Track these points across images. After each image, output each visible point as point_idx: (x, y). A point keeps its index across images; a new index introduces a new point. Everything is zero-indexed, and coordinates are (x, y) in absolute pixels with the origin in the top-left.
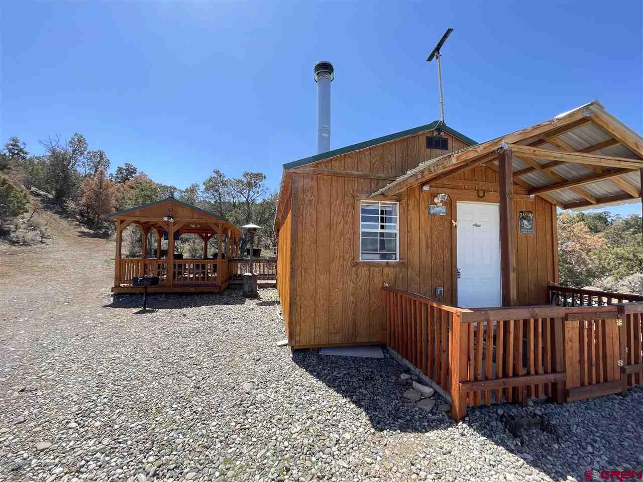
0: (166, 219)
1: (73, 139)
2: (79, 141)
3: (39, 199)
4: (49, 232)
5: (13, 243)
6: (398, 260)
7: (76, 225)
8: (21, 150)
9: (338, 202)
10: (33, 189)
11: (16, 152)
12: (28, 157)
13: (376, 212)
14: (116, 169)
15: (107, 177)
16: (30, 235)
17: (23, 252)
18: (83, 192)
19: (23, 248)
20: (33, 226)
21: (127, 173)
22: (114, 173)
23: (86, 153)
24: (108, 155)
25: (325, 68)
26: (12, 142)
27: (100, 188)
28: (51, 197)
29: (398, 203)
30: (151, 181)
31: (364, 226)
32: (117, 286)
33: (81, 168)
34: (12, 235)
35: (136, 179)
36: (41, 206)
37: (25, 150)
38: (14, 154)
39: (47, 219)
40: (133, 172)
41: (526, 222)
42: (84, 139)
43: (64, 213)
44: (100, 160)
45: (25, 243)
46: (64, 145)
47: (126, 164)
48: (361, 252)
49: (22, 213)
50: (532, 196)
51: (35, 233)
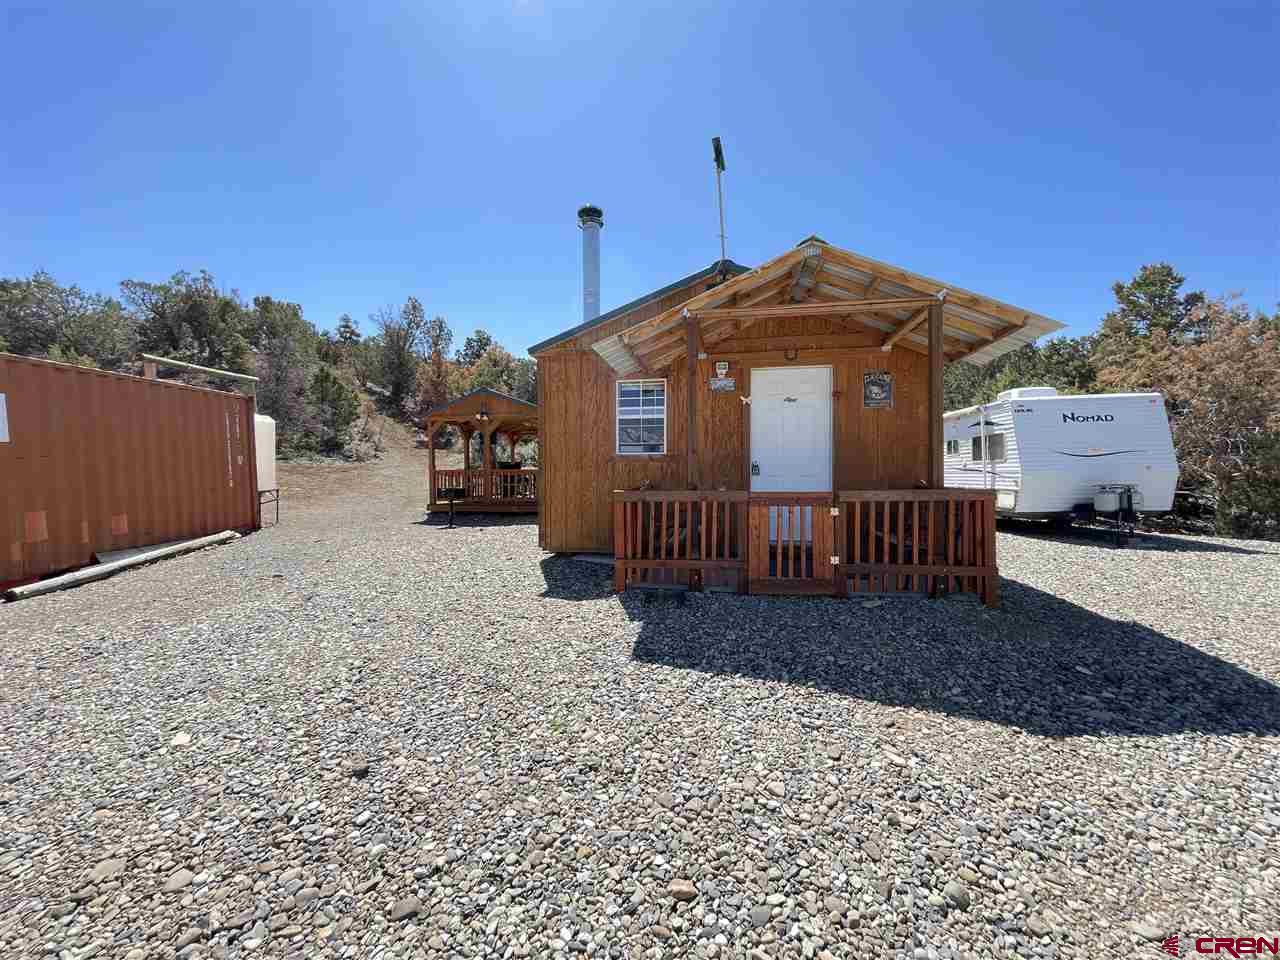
0: (478, 416)
1: (407, 306)
2: (414, 307)
3: (373, 398)
4: (384, 443)
5: (347, 458)
6: (665, 452)
7: (415, 431)
8: (353, 333)
9: (589, 385)
10: (369, 384)
11: (348, 335)
12: (361, 340)
13: (637, 393)
14: (465, 341)
15: (451, 356)
16: (364, 447)
17: (355, 468)
18: (420, 385)
19: (356, 463)
20: (366, 436)
21: (479, 345)
22: (462, 349)
23: (422, 324)
24: (449, 325)
25: (591, 214)
26: (343, 323)
27: (439, 377)
28: (388, 394)
29: (665, 380)
30: (509, 355)
31: (621, 413)
32: (432, 504)
33: (420, 348)
34: (346, 447)
35: (489, 354)
36: (374, 407)
37: (357, 331)
38: (346, 338)
39: (383, 425)
40: (486, 344)
41: (875, 389)
42: (420, 305)
43: (401, 416)
44: (439, 333)
45: (359, 459)
46: (398, 320)
47: (478, 332)
48: (617, 442)
49: (354, 420)
50: (887, 348)
51: (368, 444)
